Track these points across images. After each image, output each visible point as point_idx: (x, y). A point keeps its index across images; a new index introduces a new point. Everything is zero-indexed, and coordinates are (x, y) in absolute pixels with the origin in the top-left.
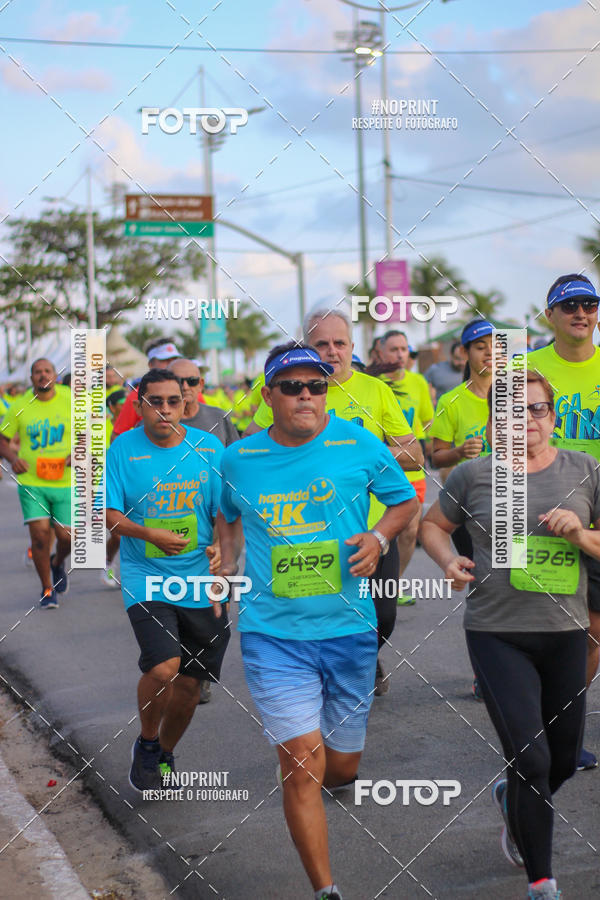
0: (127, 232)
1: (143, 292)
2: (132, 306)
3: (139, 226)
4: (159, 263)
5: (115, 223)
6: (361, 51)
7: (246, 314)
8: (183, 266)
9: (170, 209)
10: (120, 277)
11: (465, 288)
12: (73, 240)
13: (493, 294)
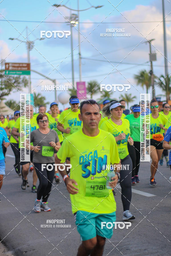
0: (6, 73)
1: (10, 90)
2: (7, 94)
3: (9, 72)
4: (15, 82)
5: (2, 71)
6: (73, 22)
7: (40, 97)
8: (21, 83)
9: (18, 67)
10: (3, 86)
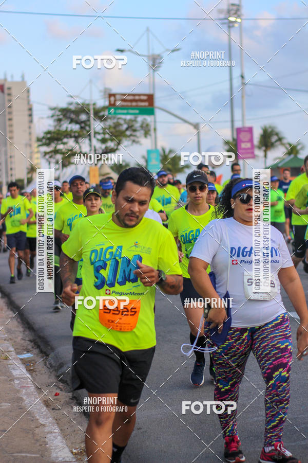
0: (110, 113)
1: (119, 144)
2: (113, 151)
3: (115, 109)
4: (127, 129)
5: (104, 108)
6: (232, 19)
7: (172, 155)
8: (139, 130)
9: (131, 101)
11: (285, 141)
12: (83, 117)
13: (299, 144)
